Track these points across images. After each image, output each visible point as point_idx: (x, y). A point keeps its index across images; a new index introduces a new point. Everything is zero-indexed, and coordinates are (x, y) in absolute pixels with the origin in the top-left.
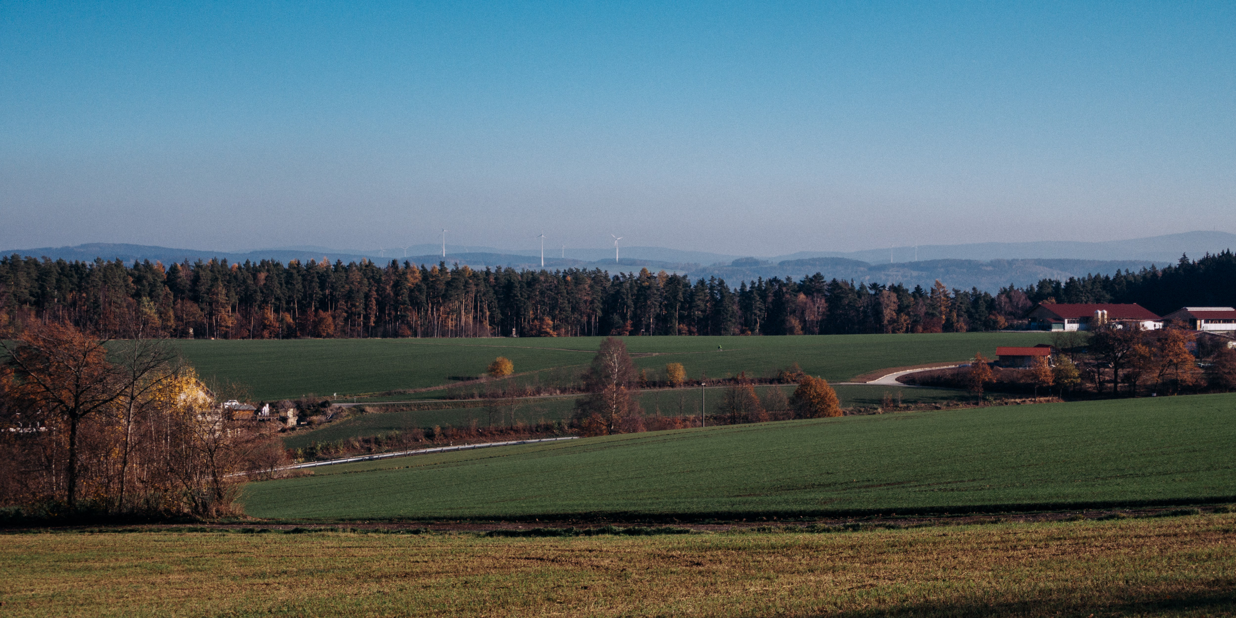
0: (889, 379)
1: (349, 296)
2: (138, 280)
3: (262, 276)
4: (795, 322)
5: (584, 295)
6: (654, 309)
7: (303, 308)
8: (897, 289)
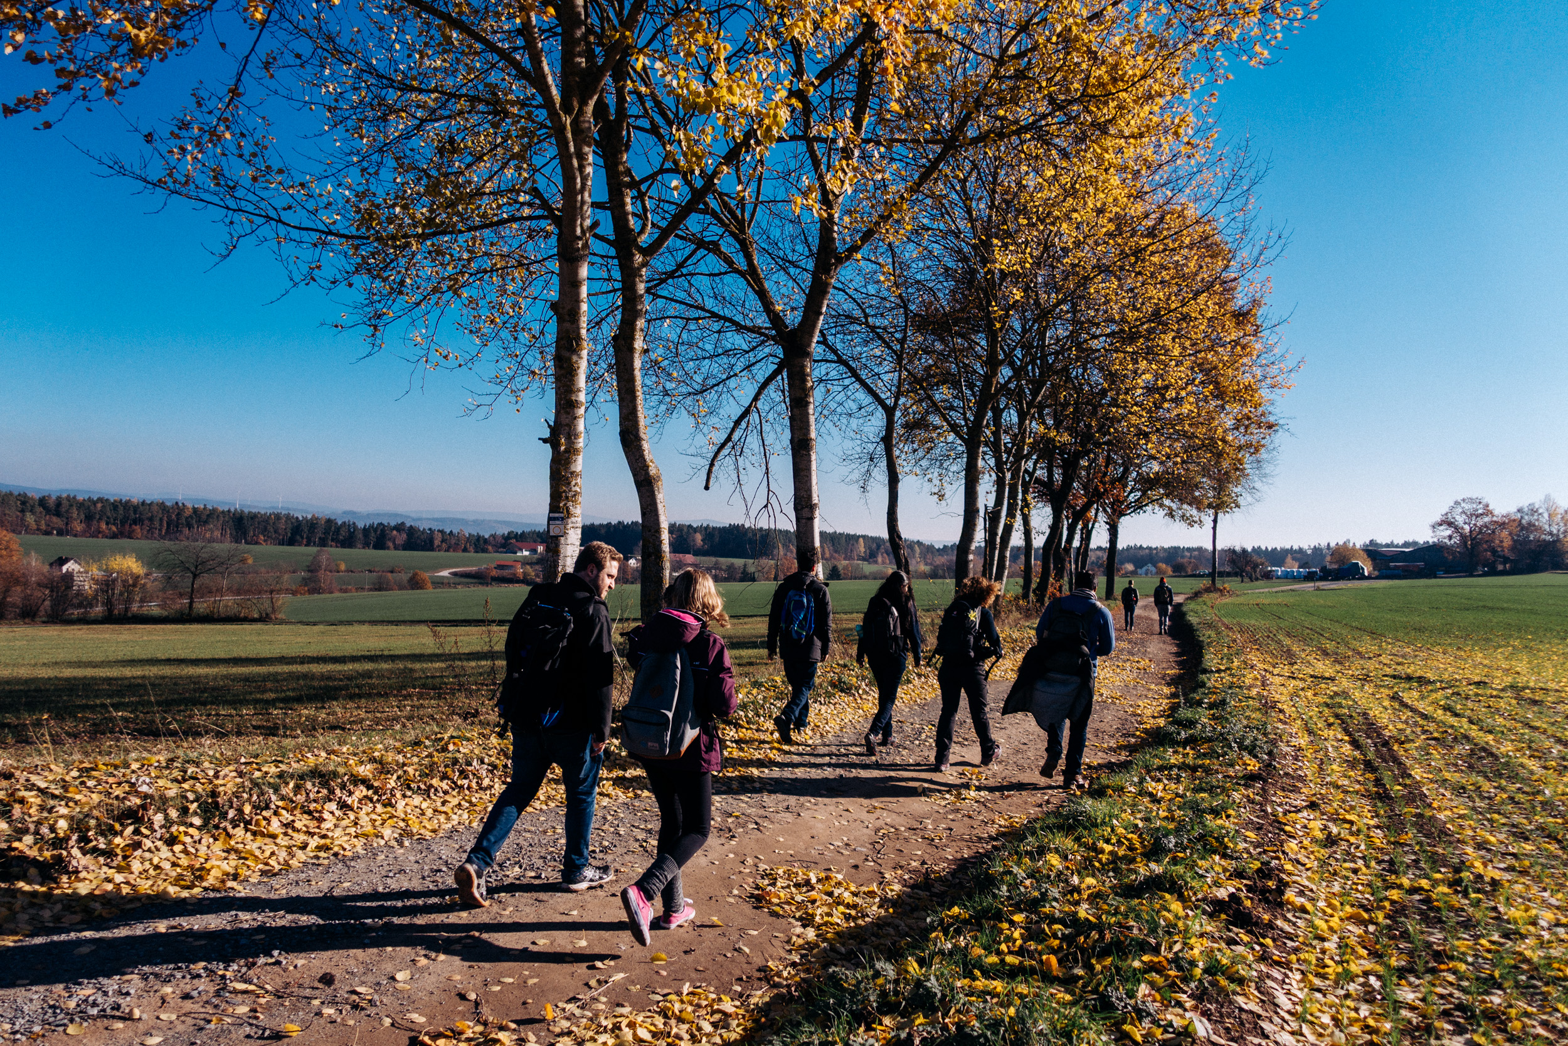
0: (445, 573)
1: (151, 519)
2: (24, 503)
3: (99, 505)
4: (390, 544)
5: (282, 525)
6: (319, 534)
7: (123, 523)
8: (442, 532)
